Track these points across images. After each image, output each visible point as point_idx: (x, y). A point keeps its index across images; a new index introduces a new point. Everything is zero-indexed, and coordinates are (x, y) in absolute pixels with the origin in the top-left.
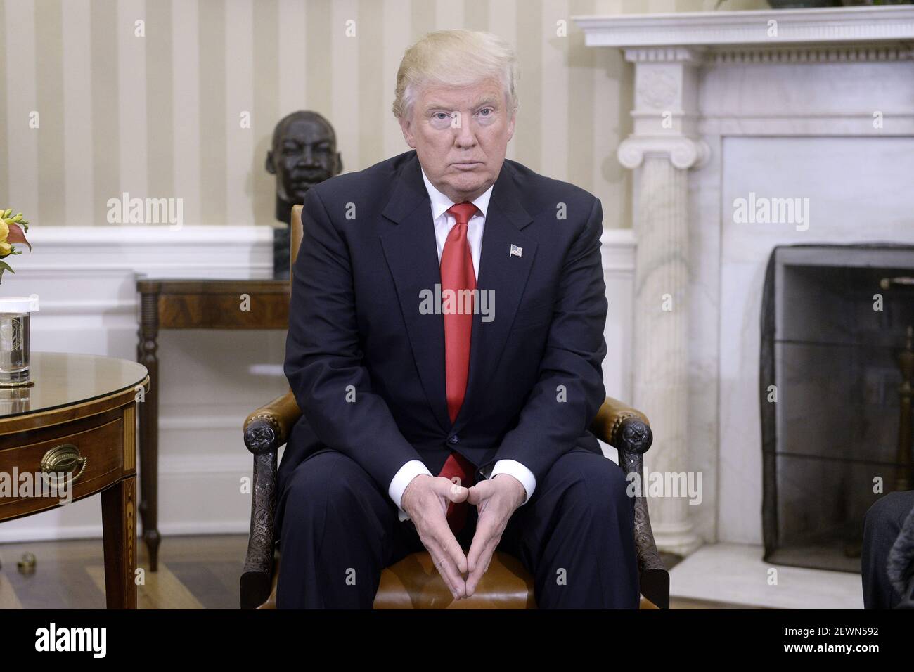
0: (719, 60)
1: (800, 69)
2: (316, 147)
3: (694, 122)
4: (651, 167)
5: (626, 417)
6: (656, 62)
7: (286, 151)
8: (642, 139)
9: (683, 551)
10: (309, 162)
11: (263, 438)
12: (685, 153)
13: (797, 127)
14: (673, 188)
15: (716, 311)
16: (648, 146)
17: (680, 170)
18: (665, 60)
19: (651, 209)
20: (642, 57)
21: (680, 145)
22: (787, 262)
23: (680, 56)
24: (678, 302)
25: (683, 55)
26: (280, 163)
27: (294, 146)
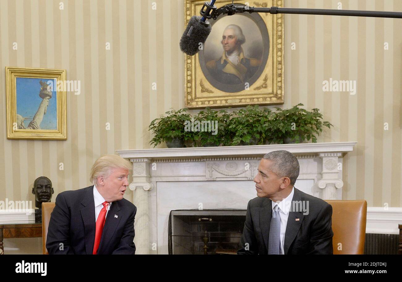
0: (155, 160)
1: (176, 164)
2: (46, 186)
3: (150, 176)
4: (138, 190)
6: (139, 162)
7: (38, 188)
8: (135, 183)
10: (45, 191)
12: (147, 186)
13: (176, 179)
14: (144, 196)
15: (156, 228)
16: (137, 185)
17: (146, 191)
18: (141, 162)
19: (138, 201)
20: (135, 161)
21: (146, 184)
22: (174, 215)
23: (145, 161)
24: (146, 226)
25: (146, 160)
26: (36, 191)
27: (40, 186)
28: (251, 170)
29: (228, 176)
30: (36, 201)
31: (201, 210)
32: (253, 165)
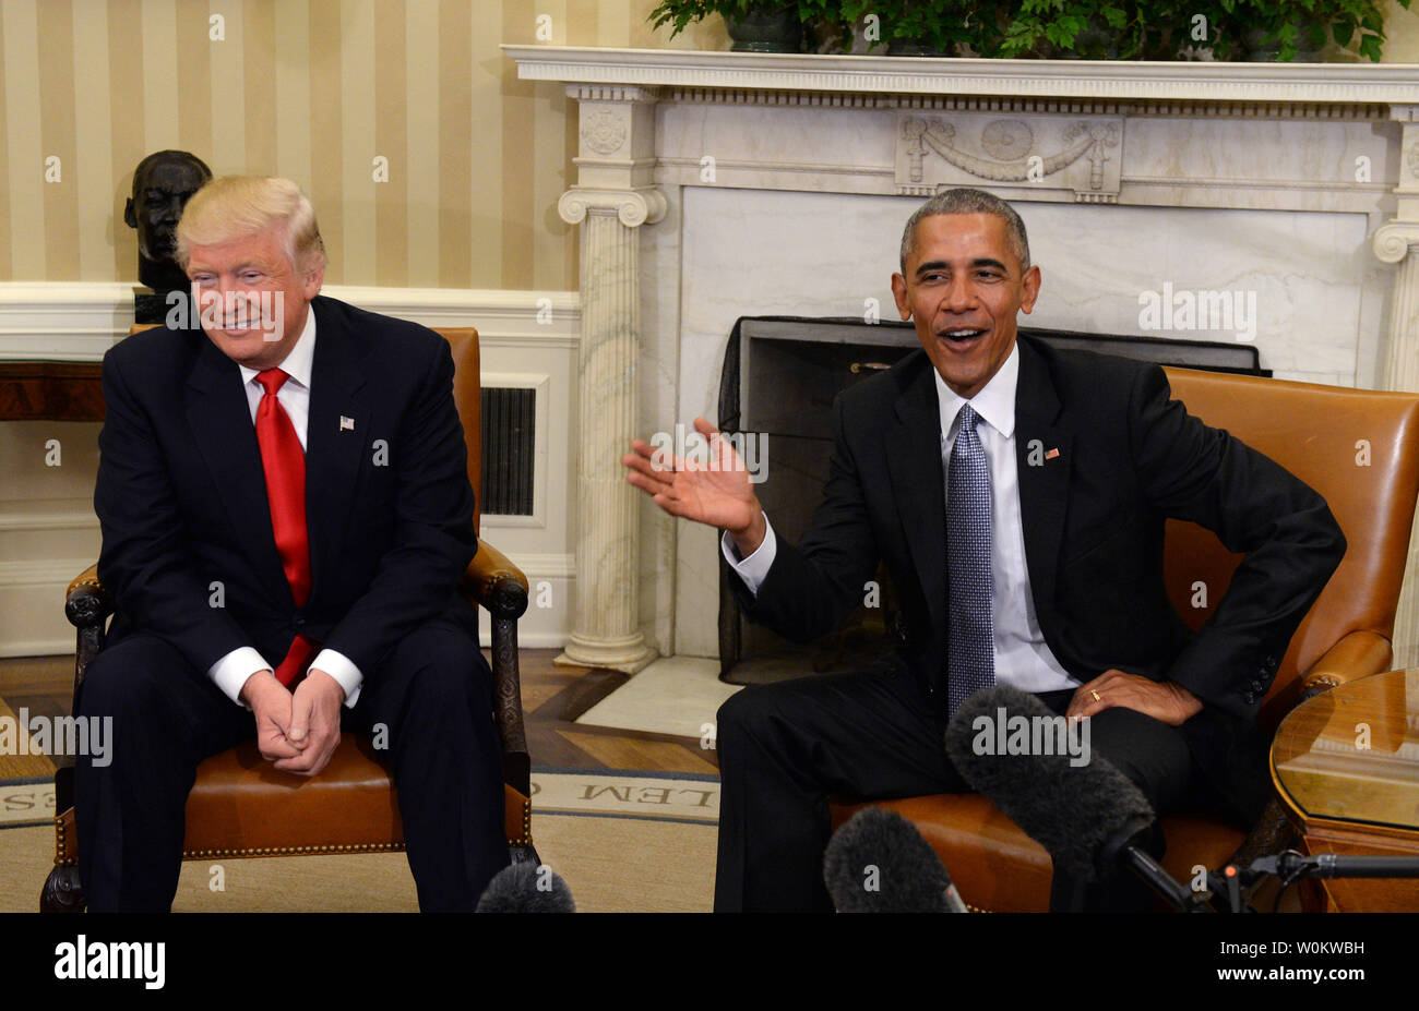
0: (677, 97)
1: (767, 111)
2: (186, 197)
3: (648, 171)
4: (595, 222)
5: (501, 577)
6: (601, 99)
7: (149, 202)
8: (587, 190)
9: (629, 668)
11: (88, 609)
12: (635, 209)
13: (767, 180)
14: (621, 248)
15: (673, 390)
16: (593, 200)
17: (631, 229)
18: (612, 99)
19: (596, 273)
20: (585, 94)
21: (630, 199)
22: (756, 336)
23: (628, 96)
24: (627, 382)
25: (631, 95)
26: (141, 216)
27: (157, 196)
28: (1092, 161)
29: (992, 179)
30: (141, 256)
31: (873, 325)
32: (1099, 138)
